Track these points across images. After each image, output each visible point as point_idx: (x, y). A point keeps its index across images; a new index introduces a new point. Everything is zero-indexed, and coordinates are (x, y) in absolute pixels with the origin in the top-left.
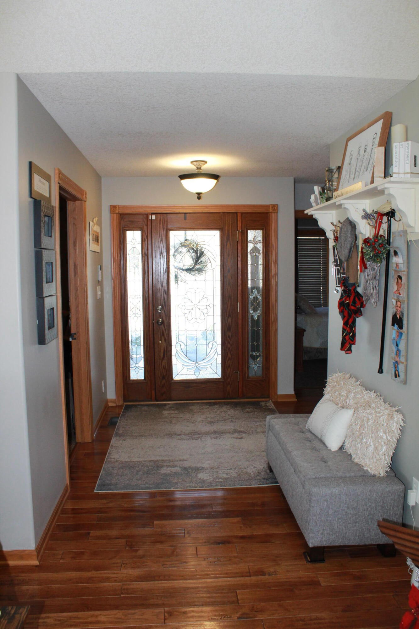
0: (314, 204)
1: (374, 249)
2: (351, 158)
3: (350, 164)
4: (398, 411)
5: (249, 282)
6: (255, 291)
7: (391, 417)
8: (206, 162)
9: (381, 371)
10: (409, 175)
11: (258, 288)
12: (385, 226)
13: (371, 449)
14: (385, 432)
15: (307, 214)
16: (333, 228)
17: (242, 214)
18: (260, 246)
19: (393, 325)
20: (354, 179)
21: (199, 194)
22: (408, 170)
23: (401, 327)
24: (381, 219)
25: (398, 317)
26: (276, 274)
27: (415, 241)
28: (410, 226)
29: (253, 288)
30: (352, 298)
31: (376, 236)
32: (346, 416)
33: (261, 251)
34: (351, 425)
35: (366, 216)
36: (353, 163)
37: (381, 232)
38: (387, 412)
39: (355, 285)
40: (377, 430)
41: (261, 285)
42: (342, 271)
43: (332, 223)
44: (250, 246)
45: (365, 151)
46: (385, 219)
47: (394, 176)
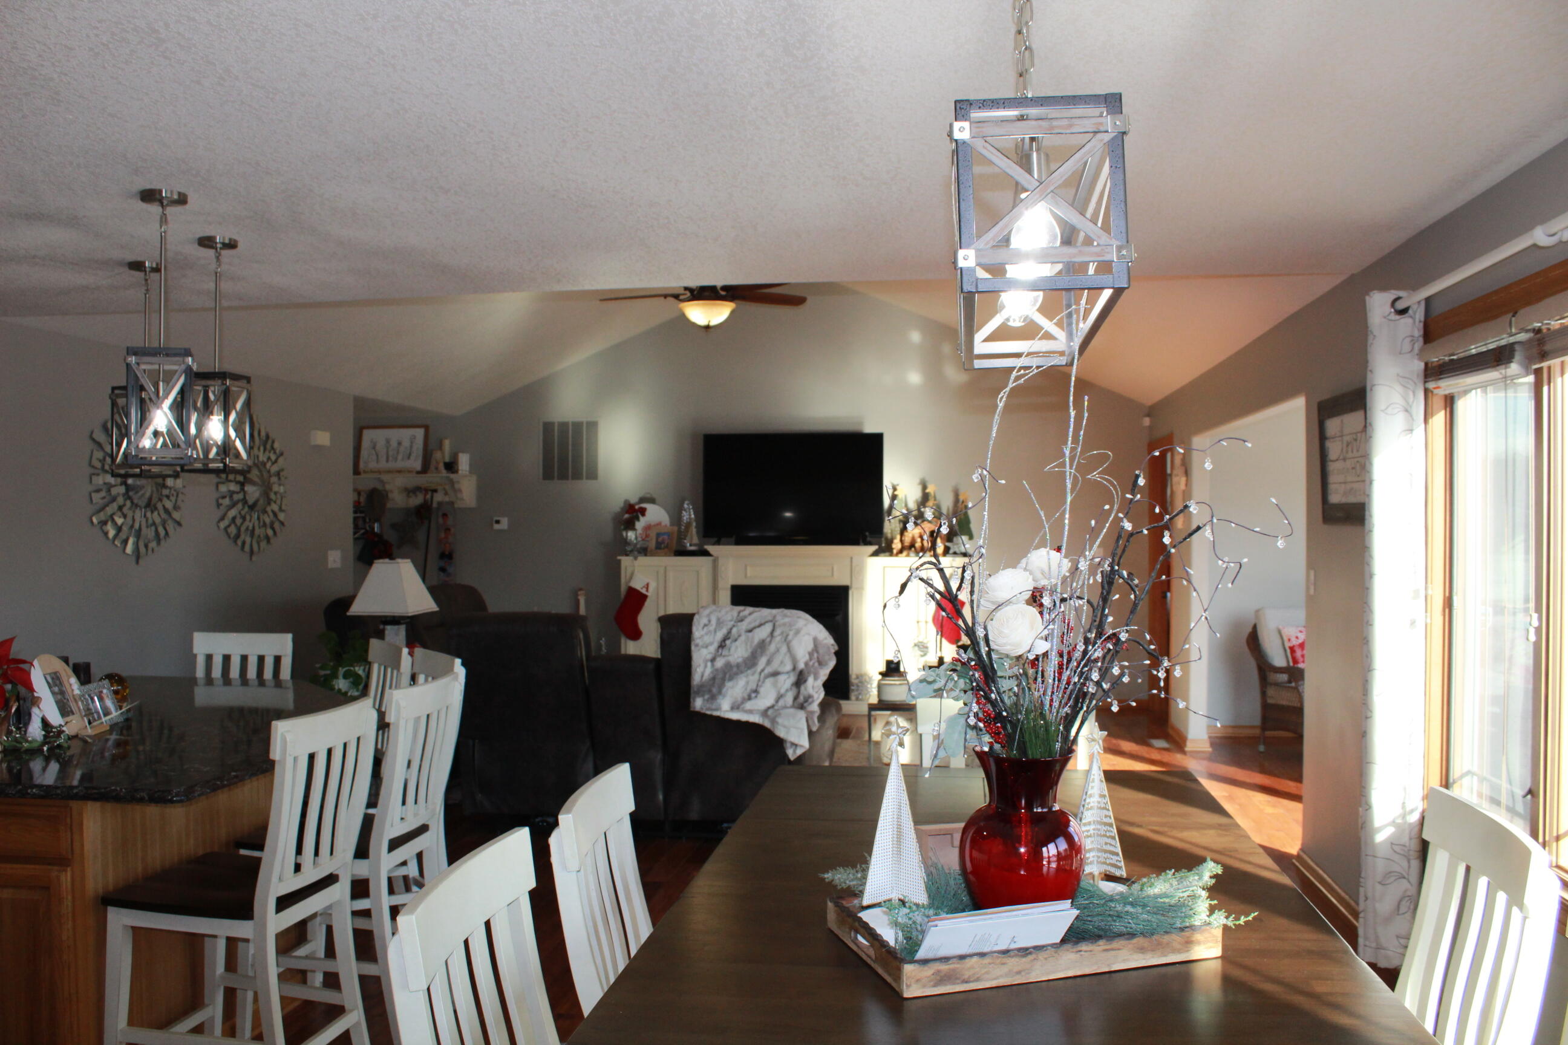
2: (375, 444)
3: (374, 448)
19: (441, 558)
20: (387, 461)
24: (426, 492)
25: (447, 553)
28: (458, 500)
31: (425, 503)
36: (381, 448)
45: (400, 444)
46: (430, 493)
47: (460, 472)
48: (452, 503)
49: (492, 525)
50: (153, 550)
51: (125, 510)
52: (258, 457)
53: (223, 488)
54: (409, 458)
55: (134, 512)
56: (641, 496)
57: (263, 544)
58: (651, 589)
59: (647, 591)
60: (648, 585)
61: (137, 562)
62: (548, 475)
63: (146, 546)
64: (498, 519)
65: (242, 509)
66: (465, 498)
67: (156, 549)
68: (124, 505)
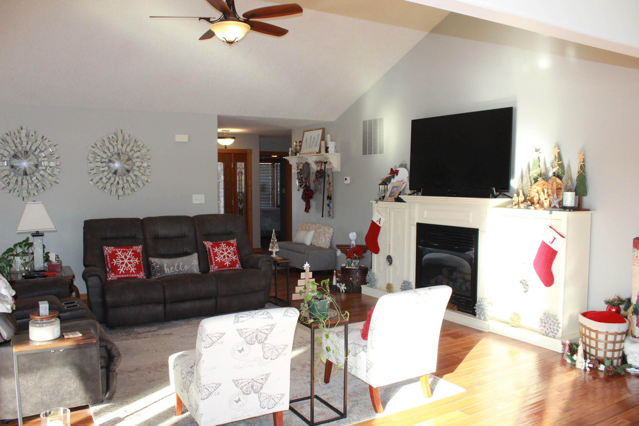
0: (290, 155)
1: (320, 174)
2: (307, 140)
3: (306, 142)
4: (332, 227)
5: (238, 189)
6: (241, 194)
7: (329, 229)
8: (229, 131)
9: (323, 216)
10: (334, 152)
11: (242, 193)
12: (323, 166)
13: (324, 241)
14: (328, 234)
15: (285, 159)
16: (297, 165)
17: (234, 153)
18: (243, 171)
19: (328, 199)
20: (309, 148)
21: (226, 146)
22: (334, 150)
23: (331, 199)
24: (322, 164)
25: (330, 196)
26: (251, 185)
27: (335, 172)
28: (333, 167)
29: (239, 193)
30: (309, 192)
31: (321, 169)
32: (312, 233)
33: (243, 173)
34: (314, 235)
35: (316, 162)
36: (308, 141)
37: (322, 168)
38: (327, 228)
39: (309, 187)
40: (325, 234)
41: (243, 190)
42: (301, 182)
43: (296, 163)
44: (238, 170)
45: (314, 138)
46: (323, 164)
47: (329, 152)
48: (332, 169)
49: (344, 181)
50: (34, 194)
51: (10, 177)
52: (121, 149)
53: (92, 165)
54: (316, 146)
55: (17, 177)
56: (400, 164)
57: (128, 191)
58: (381, 222)
59: (380, 223)
60: (380, 219)
61: (23, 200)
62: (364, 153)
63: (29, 193)
64: (345, 177)
65: (107, 175)
66: (334, 166)
67: (36, 194)
68: (10, 175)
